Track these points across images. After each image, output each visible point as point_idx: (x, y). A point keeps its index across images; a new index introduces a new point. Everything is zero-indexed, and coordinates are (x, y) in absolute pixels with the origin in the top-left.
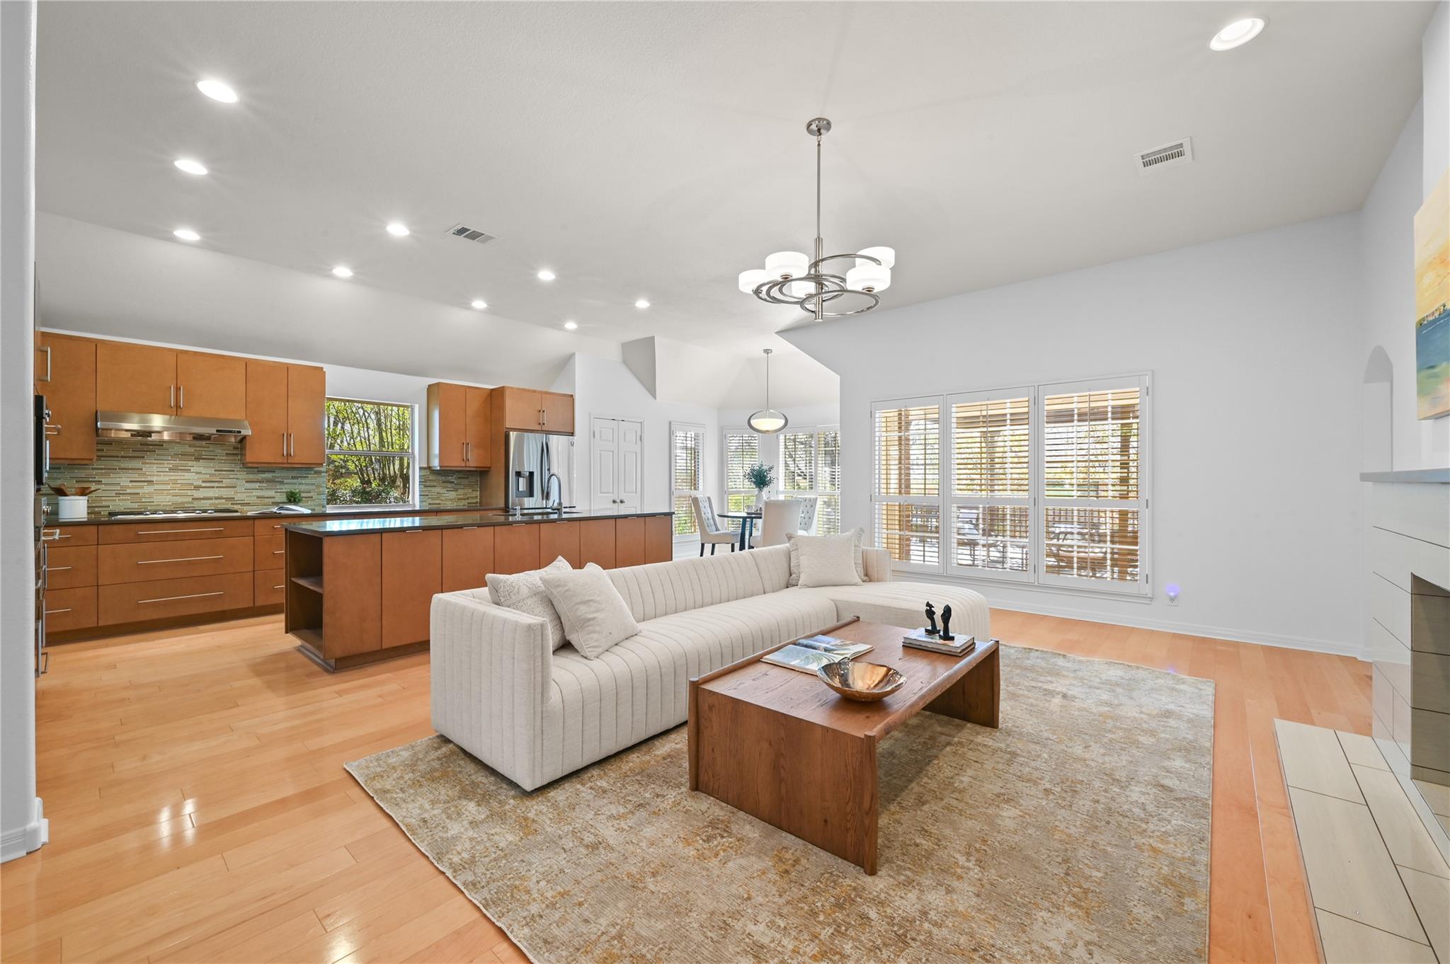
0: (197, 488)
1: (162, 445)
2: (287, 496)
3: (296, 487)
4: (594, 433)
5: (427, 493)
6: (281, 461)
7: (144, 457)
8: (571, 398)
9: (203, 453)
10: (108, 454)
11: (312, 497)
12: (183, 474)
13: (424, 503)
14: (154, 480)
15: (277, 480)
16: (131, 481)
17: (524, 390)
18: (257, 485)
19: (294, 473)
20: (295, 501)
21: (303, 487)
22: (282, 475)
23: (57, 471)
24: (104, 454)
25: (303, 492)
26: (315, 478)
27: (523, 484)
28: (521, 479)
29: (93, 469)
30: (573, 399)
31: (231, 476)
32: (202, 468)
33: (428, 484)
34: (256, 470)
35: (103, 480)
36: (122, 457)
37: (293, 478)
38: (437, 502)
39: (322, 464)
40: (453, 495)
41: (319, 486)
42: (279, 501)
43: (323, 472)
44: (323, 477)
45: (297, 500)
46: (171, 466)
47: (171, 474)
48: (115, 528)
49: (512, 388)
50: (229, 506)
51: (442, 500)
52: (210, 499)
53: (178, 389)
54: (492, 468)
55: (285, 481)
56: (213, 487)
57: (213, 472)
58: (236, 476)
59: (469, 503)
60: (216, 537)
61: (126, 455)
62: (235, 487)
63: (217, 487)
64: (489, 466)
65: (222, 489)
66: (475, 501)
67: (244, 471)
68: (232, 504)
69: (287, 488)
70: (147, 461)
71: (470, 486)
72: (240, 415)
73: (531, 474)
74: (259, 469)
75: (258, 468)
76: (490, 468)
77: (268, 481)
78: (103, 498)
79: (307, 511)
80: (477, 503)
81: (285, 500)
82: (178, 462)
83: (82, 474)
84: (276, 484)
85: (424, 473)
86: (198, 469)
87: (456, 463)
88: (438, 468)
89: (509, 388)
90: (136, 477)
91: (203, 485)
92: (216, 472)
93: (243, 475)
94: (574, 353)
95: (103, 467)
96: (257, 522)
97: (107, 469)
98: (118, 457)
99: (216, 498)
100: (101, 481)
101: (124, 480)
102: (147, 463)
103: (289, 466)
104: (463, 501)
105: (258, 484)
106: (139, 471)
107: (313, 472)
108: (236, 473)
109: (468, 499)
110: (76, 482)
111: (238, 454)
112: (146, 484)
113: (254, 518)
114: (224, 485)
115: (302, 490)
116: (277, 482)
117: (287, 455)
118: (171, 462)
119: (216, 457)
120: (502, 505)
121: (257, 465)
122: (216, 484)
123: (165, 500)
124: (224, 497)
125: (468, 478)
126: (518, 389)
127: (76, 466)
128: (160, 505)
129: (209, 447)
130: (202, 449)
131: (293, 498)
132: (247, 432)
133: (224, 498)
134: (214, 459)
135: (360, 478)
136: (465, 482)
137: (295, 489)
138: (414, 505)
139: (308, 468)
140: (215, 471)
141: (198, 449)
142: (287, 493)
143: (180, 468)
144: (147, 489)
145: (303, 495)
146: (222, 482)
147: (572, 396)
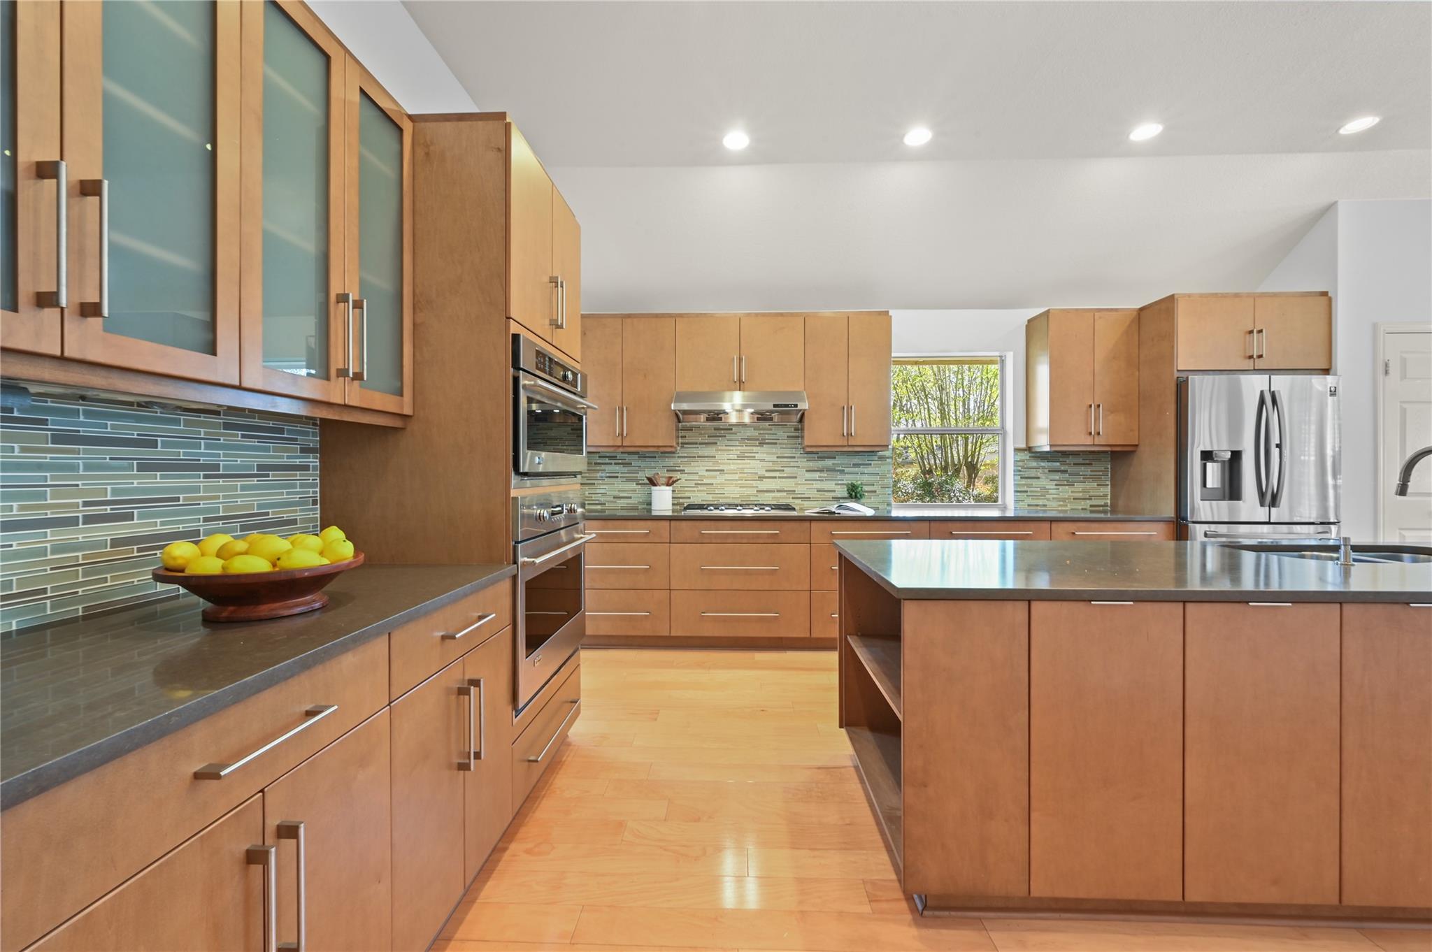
0: (761, 478)
1: (731, 429)
2: (848, 490)
3: (858, 477)
4: (1386, 365)
5: (1025, 489)
6: (841, 444)
7: (716, 443)
8: (1323, 299)
9: (767, 437)
10: (691, 441)
11: (875, 492)
12: (749, 461)
13: (1021, 503)
14: (725, 469)
15: (837, 468)
16: (707, 470)
17: (1215, 295)
18: (817, 475)
19: (857, 460)
20: (856, 497)
21: (865, 478)
22: (843, 462)
23: (652, 459)
24: (687, 441)
25: (866, 485)
26: (879, 466)
27: (1214, 473)
28: (1209, 465)
29: (678, 457)
30: (1330, 299)
31: (792, 464)
32: (765, 455)
33: (1027, 474)
34: (816, 456)
35: (686, 469)
36: (700, 444)
37: (855, 465)
38: (1041, 502)
39: (888, 446)
40: (1066, 492)
41: (883, 477)
42: (840, 496)
43: (888, 458)
44: (889, 463)
45: (858, 495)
46: (739, 453)
47: (739, 461)
48: (684, 524)
49: (1189, 295)
50: (789, 501)
51: (1048, 500)
52: (773, 491)
53: (740, 360)
54: (1141, 448)
55: (847, 470)
56: (775, 477)
57: (775, 459)
58: (796, 464)
59: (1091, 506)
60: (773, 542)
61: (703, 441)
62: (796, 477)
63: (779, 477)
64: (1137, 443)
65: (784, 480)
66: (1102, 502)
67: (804, 458)
68: (793, 498)
69: (849, 479)
70: (719, 448)
71: (1094, 478)
72: (799, 387)
73: (1236, 456)
74: (819, 455)
75: (817, 453)
76: (1137, 446)
77: (829, 470)
78: (686, 489)
79: (870, 512)
80: (1106, 505)
81: (846, 495)
82: (745, 448)
83: (670, 462)
84: (835, 473)
85: (1022, 456)
86: (764, 456)
87: (1078, 439)
88: (1047, 449)
89: (1184, 295)
90: (710, 465)
91: (767, 474)
92: (779, 460)
93: (804, 463)
94: (1336, 203)
95: (686, 455)
96: (814, 524)
97: (690, 457)
98: (696, 444)
99: (779, 491)
100: (684, 470)
101: (700, 468)
102: (720, 450)
103: (850, 449)
104: (1083, 502)
105: (818, 473)
106: (713, 459)
107: (876, 458)
108: (796, 460)
109: (1090, 499)
110: (667, 471)
111: (798, 437)
112: (718, 473)
113: (810, 519)
114: (785, 475)
115: (864, 482)
116: (838, 471)
117: (848, 434)
118: (739, 448)
119: (778, 441)
120: (1169, 511)
121: (814, 449)
122: (777, 474)
123: (733, 492)
124: (786, 489)
125: (1091, 464)
126: (1202, 296)
127: (666, 455)
128: (729, 498)
129: (771, 430)
130: (765, 432)
131: (854, 493)
132: (804, 405)
133: (785, 491)
134: (776, 444)
135: (921, 468)
136: (1086, 470)
137: (857, 481)
138: (1004, 508)
139: (871, 452)
140: (777, 457)
141: (762, 432)
142: (847, 485)
143: (746, 455)
144: (720, 479)
145: (866, 488)
146: (783, 471)
147: (1325, 294)
